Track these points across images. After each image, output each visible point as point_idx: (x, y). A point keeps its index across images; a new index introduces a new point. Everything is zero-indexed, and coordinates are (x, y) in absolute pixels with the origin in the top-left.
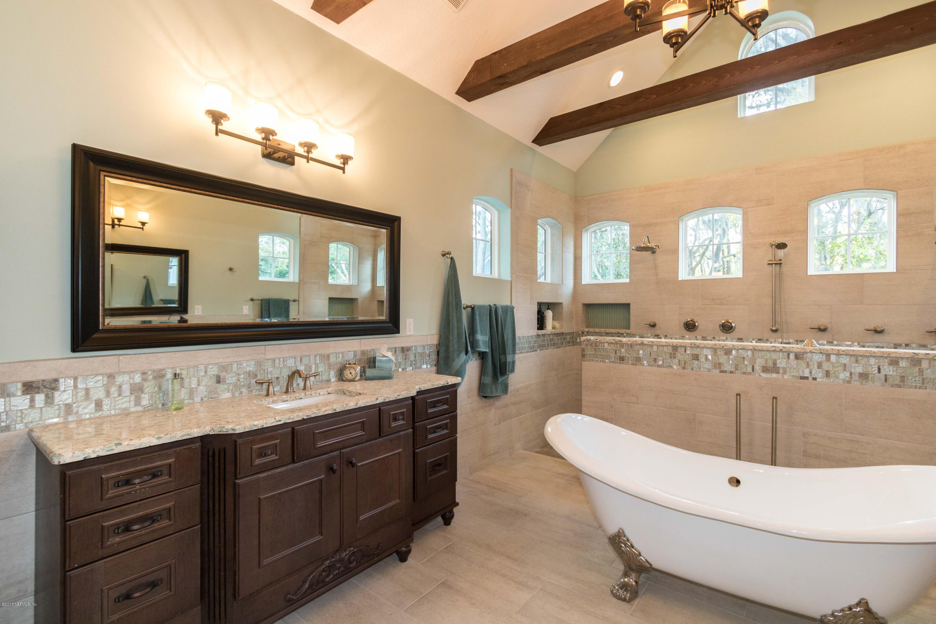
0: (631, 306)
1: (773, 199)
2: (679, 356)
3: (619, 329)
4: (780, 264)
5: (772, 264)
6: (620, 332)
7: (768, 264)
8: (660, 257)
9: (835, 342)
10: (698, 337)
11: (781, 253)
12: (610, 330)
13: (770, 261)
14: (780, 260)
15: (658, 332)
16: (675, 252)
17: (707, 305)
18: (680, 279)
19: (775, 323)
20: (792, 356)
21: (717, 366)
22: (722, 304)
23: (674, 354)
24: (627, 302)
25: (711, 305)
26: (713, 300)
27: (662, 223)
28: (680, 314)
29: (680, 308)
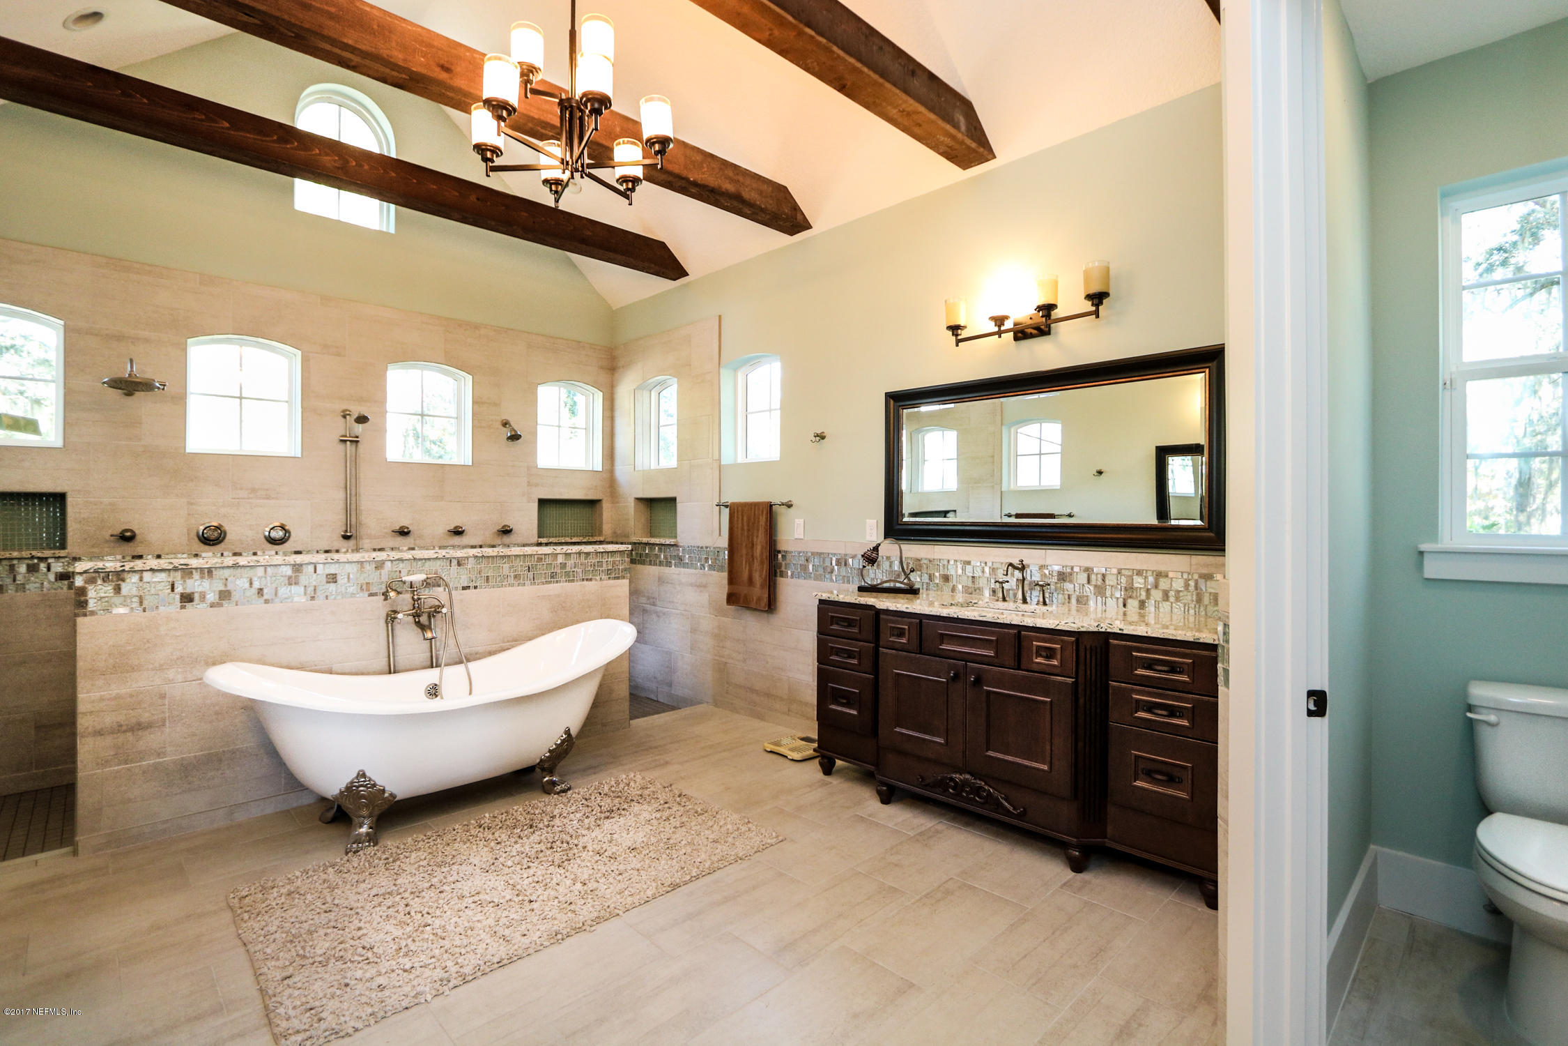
1: (345, 348)
2: (303, 579)
3: (34, 549)
4: (357, 442)
5: (345, 441)
7: (341, 441)
10: (225, 554)
11: (359, 429)
13: (342, 436)
14: (357, 437)
15: (139, 551)
17: (243, 499)
18: (188, 450)
19: (348, 525)
20: (454, 562)
21: (364, 587)
22: (268, 498)
23: (297, 577)
24: (59, 489)
25: (248, 498)
26: (254, 490)
27: (147, 341)
28: (189, 514)
29: (190, 503)
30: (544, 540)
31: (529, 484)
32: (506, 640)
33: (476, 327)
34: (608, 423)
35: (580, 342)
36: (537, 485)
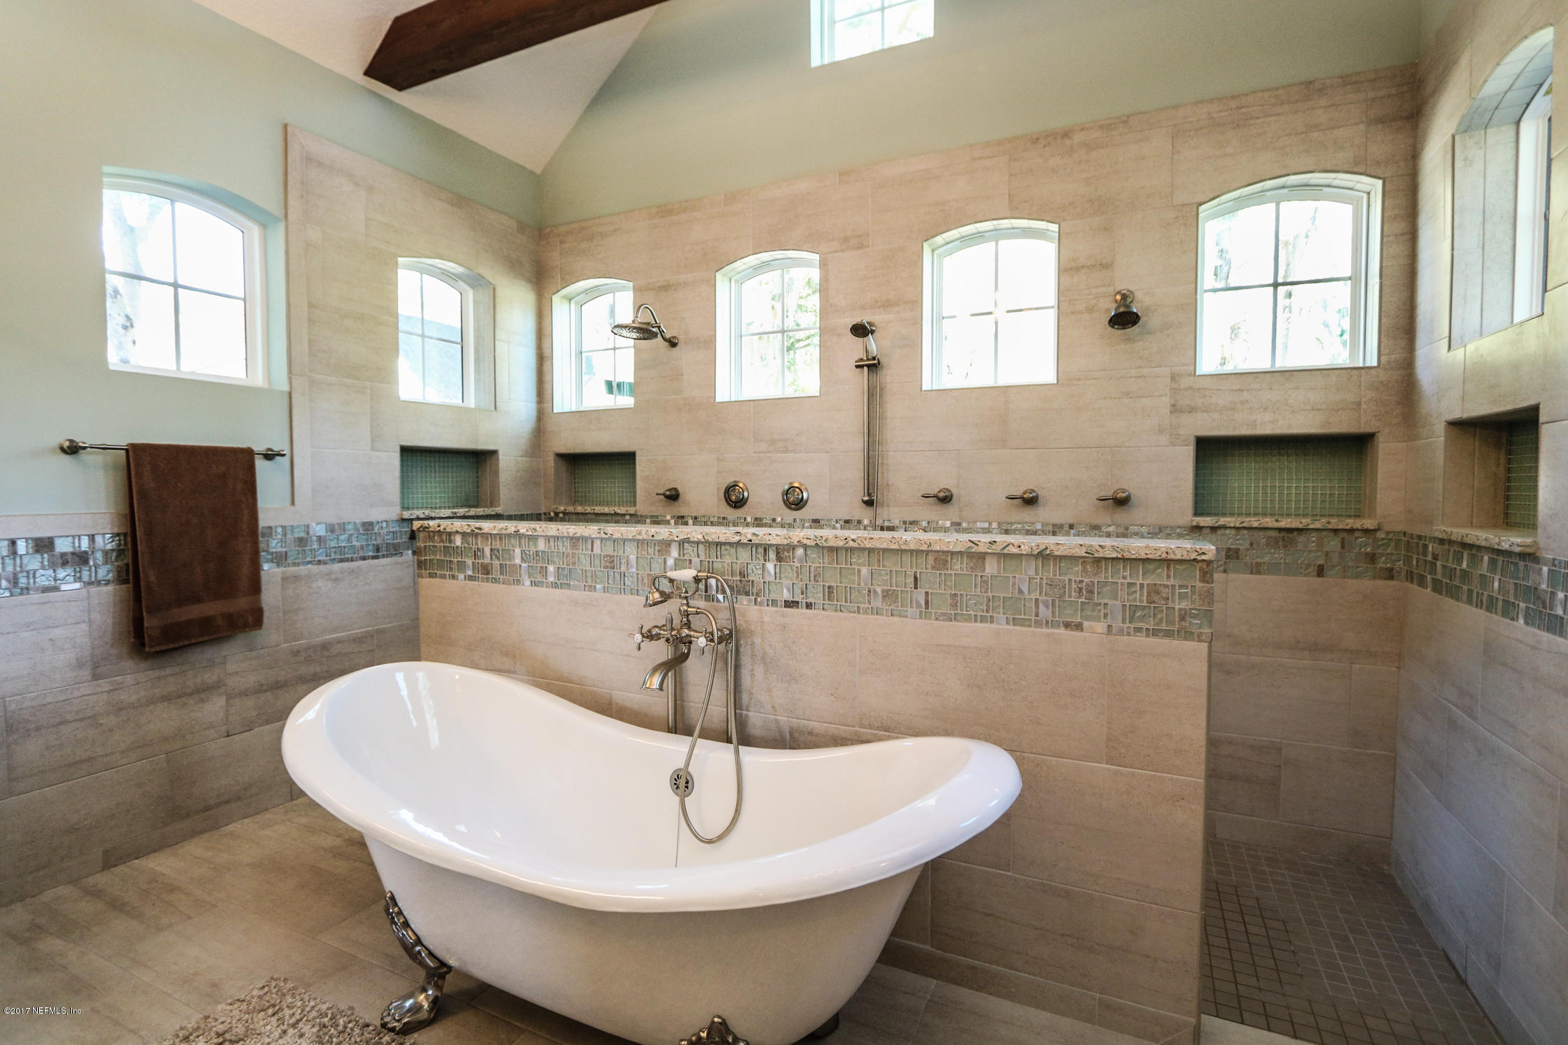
0: (637, 458)
1: (868, 235)
4: (876, 365)
6: (619, 511)
7: (858, 367)
8: (683, 355)
9: (964, 525)
10: (748, 519)
11: (869, 344)
12: (600, 508)
13: (858, 360)
14: (875, 358)
15: (683, 511)
16: (709, 343)
17: (763, 453)
18: (718, 399)
19: (869, 485)
22: (786, 451)
24: (631, 449)
25: (769, 452)
26: (773, 442)
27: (686, 284)
28: (718, 472)
29: (719, 460)
30: (1206, 521)
31: (1175, 409)
32: (867, 723)
33: (1066, 134)
34: (1399, 249)
35: (1311, 82)
36: (1192, 410)
